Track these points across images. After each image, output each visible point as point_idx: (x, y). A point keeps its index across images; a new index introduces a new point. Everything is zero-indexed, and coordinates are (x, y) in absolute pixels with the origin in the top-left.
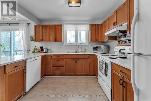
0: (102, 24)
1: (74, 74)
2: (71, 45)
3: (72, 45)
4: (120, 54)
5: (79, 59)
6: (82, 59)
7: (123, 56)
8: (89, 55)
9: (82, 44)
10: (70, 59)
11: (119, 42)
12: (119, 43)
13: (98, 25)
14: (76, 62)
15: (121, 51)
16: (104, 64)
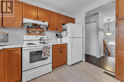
12: (29, 33)
16: (48, 49)
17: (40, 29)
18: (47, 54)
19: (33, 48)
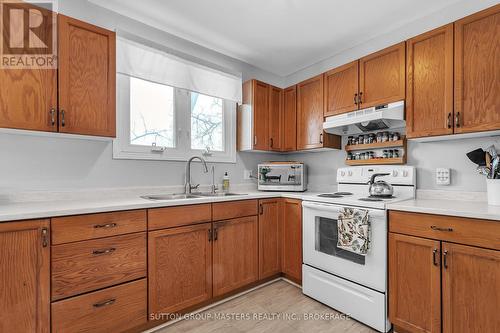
0: (288, 90)
1: (203, 297)
2: (157, 157)
3: (164, 157)
4: (379, 188)
5: (223, 223)
6: (235, 221)
7: (386, 191)
8: (261, 202)
9: (210, 155)
10: (180, 230)
11: (350, 153)
12: (353, 158)
13: (276, 90)
14: (213, 237)
15: (377, 179)
16: (360, 222)
17: (385, 139)
18: (356, 241)
19: (321, 206)
